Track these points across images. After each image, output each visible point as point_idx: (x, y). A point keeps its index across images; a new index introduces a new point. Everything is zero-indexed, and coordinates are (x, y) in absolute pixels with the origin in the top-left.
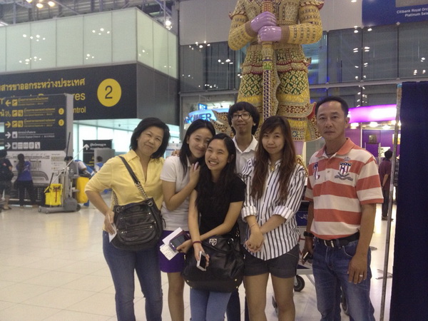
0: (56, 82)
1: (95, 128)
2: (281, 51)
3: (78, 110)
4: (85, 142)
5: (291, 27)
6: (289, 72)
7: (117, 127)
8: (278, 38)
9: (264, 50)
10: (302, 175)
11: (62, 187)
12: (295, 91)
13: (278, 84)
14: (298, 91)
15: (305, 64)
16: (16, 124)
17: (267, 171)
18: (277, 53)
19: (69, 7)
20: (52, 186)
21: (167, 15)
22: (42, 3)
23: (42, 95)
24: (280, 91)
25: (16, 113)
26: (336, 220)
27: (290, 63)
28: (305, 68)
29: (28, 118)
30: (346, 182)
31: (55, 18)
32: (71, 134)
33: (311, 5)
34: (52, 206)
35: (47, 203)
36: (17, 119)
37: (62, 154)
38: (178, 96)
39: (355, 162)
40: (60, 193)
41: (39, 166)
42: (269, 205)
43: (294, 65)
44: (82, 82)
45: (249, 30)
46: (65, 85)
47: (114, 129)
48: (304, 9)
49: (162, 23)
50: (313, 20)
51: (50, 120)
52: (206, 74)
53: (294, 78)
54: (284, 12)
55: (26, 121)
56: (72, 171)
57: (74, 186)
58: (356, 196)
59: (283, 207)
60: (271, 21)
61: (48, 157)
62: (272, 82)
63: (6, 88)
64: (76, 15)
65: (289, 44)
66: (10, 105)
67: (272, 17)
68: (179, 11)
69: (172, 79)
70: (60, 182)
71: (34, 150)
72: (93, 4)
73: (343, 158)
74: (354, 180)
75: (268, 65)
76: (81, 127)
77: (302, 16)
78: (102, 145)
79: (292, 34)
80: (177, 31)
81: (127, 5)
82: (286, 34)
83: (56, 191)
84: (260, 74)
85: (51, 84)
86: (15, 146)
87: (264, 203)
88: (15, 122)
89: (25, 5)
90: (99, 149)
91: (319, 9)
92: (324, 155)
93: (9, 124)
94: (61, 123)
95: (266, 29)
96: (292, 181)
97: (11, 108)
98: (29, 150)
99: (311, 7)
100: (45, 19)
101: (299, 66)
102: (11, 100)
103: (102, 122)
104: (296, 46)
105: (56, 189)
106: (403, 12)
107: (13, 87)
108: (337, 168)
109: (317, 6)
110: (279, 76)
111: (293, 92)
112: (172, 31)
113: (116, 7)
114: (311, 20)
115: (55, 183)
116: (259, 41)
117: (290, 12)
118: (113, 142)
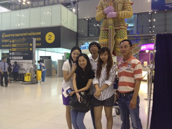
0: (30, 33)
1: (44, 51)
2: (116, 22)
3: (38, 44)
4: (41, 57)
5: (120, 12)
6: (119, 29)
7: (53, 51)
8: (115, 16)
9: (109, 21)
10: (115, 69)
11: (31, 74)
12: (122, 37)
13: (115, 34)
14: (123, 37)
15: (126, 27)
16: (14, 50)
17: (102, 68)
18: (114, 22)
19: (35, 4)
20: (27, 74)
21: (73, 7)
22: (25, 2)
23: (24, 38)
24: (116, 37)
25: (13, 45)
26: (126, 86)
27: (120, 26)
28: (126, 28)
29: (18, 47)
30: (130, 72)
31: (29, 8)
32: (34, 54)
33: (128, 3)
34: (27, 82)
35: (25, 80)
36: (14, 47)
37: (31, 61)
38: (77, 39)
39: (133, 64)
40: (30, 77)
41: (22, 66)
42: (103, 80)
43: (121, 27)
44: (40, 33)
45: (104, 13)
46: (33, 35)
47: (52, 52)
48: (125, 5)
49: (71, 10)
50: (129, 9)
51: (27, 48)
52: (88, 30)
53: (121, 32)
54: (117, 6)
55: (17, 48)
56: (35, 68)
57: (35, 74)
58: (133, 77)
59: (108, 81)
60: (112, 10)
61: (26, 63)
62: (112, 34)
63: (10, 35)
64: (38, 7)
65: (119, 19)
66: (12, 42)
67: (112, 8)
68: (78, 6)
69: (75, 32)
70: (30, 72)
71: (20, 60)
72: (45, 2)
73: (129, 62)
74: (133, 71)
75: (111, 27)
76: (39, 51)
77: (125, 8)
78: (47, 58)
79: (120, 15)
80: (77, 13)
81: (58, 3)
82: (118, 15)
83: (29, 76)
84: (108, 31)
85: (28, 34)
86: (13, 58)
87: (101, 79)
88: (13, 49)
89: (18, 3)
90: (46, 60)
91: (132, 5)
92: (123, 61)
93: (11, 50)
94: (31, 49)
95: (110, 13)
96: (111, 71)
97: (12, 43)
98: (18, 60)
99: (128, 4)
100: (26, 8)
101: (124, 27)
102: (12, 41)
103: (47, 49)
104: (122, 20)
105: (29, 75)
106: (168, 5)
107: (13, 35)
108: (127, 66)
109: (131, 4)
110: (115, 31)
111: (121, 38)
112: (75, 13)
113: (54, 4)
114: (128, 9)
115: (28, 73)
116: (107, 17)
117: (120, 6)
118: (51, 57)
